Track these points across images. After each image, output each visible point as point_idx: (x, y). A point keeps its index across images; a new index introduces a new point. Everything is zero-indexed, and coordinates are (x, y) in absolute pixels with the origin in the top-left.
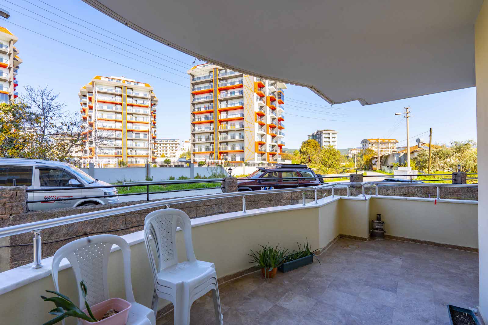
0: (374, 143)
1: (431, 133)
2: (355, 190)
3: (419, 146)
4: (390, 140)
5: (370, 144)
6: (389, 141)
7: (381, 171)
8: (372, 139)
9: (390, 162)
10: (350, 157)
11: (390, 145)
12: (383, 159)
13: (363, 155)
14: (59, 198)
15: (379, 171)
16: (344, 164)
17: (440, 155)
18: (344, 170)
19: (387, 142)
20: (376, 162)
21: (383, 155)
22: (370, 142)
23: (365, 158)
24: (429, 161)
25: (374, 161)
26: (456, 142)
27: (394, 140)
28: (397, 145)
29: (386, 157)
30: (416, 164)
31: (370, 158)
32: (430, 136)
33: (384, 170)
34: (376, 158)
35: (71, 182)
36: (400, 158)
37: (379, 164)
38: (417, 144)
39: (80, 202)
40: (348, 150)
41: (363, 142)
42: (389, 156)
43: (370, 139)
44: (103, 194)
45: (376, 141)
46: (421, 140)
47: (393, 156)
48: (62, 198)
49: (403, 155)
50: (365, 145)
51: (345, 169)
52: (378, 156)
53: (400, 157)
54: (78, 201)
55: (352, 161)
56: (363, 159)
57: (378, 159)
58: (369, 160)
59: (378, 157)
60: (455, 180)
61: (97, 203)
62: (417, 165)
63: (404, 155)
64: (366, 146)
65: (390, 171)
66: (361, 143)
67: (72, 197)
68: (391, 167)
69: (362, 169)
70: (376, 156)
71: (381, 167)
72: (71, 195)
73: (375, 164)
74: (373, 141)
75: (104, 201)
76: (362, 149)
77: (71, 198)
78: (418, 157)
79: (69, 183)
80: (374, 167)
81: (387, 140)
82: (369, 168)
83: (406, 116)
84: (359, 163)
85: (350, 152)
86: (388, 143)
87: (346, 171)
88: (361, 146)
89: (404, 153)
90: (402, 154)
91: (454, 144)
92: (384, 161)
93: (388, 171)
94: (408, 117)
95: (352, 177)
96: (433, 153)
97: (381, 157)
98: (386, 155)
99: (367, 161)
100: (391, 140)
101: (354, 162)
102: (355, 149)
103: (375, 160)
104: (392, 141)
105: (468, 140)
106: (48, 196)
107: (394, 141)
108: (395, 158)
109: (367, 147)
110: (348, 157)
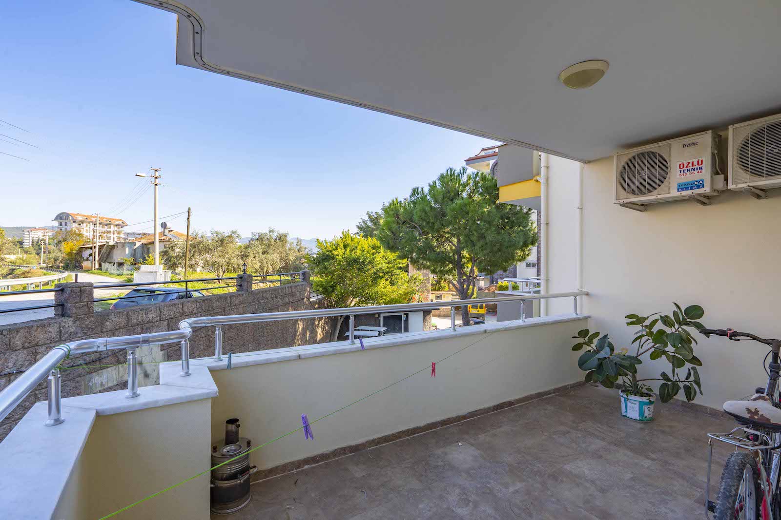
0: (83, 222)
1: (189, 216)
2: (71, 323)
3: (165, 234)
4: (113, 219)
5: (74, 222)
6: (113, 222)
7: (100, 271)
8: (78, 214)
9: (117, 257)
10: (27, 244)
11: (113, 228)
12: (103, 250)
13: (60, 242)
15: (96, 271)
16: (12, 257)
17: (200, 248)
18: (13, 270)
19: (108, 222)
20: (91, 255)
21: (105, 243)
22: (75, 218)
23: (66, 247)
24: (186, 256)
25: (86, 254)
26: (217, 233)
27: (121, 220)
28: (126, 229)
29: (110, 247)
30: (166, 260)
31: (77, 248)
32: (188, 219)
33: (107, 270)
34: (91, 248)
36: (135, 250)
37: (97, 258)
38: (162, 231)
40: (22, 229)
41: (61, 218)
42: (116, 247)
43: (75, 215)
45: (87, 220)
46: (168, 225)
47: (124, 246)
49: (140, 246)
50: (63, 224)
51: (14, 267)
52: (95, 245)
53: (135, 248)
55: (34, 252)
56: (62, 248)
57: (94, 251)
58: (75, 252)
59: (95, 247)
60: (241, 286)
62: (167, 262)
63: (142, 246)
64: (66, 225)
65: (118, 272)
66: (56, 219)
68: (121, 265)
69: (58, 267)
70: (91, 245)
71: (100, 265)
73: (87, 260)
74: (80, 218)
76: (56, 230)
78: (170, 250)
80: (85, 264)
81: (109, 219)
82: (75, 267)
83: (153, 182)
84: (52, 256)
85: (27, 233)
86: (110, 225)
87: (17, 272)
88: (56, 224)
89: (141, 243)
90: (138, 244)
91: (215, 235)
92: (106, 255)
93: (115, 272)
94: (156, 185)
95: (62, 290)
96: (191, 245)
97: (101, 247)
98: (112, 243)
99: (70, 254)
100: (115, 219)
101: (38, 254)
102: (39, 229)
103: (89, 252)
104: (117, 222)
105: (231, 231)
107: (121, 223)
108: (127, 251)
109: (69, 228)
110: (21, 243)
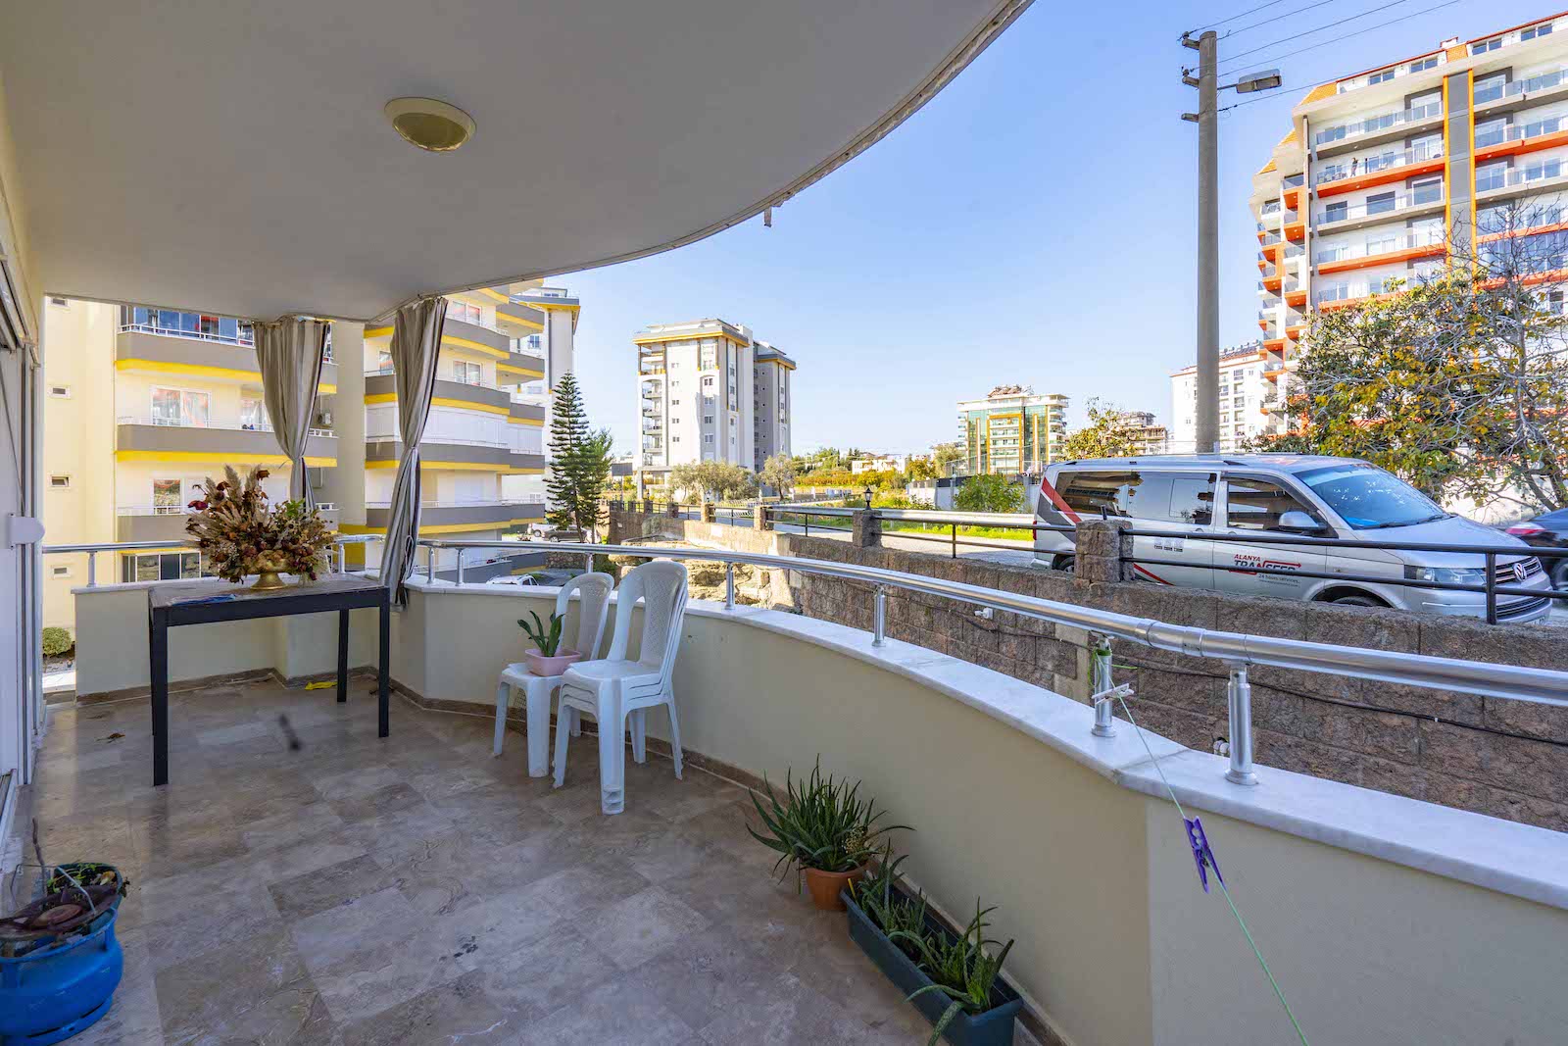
14: (1267, 564)
35: (1286, 521)
39: (1321, 585)
44: (1398, 572)
48: (1273, 564)
54: (1316, 582)
61: (1383, 603)
67: (1299, 565)
72: (1296, 562)
75: (1404, 599)
77: (1297, 569)
79: (1282, 522)
106: (1243, 554)
